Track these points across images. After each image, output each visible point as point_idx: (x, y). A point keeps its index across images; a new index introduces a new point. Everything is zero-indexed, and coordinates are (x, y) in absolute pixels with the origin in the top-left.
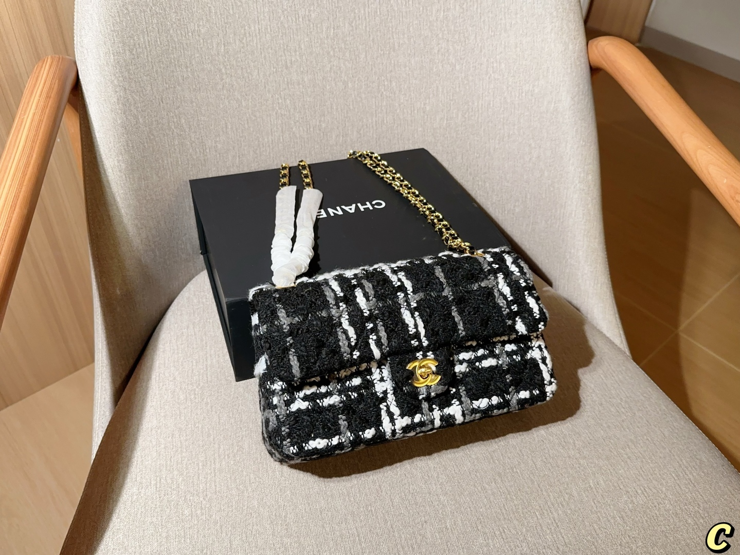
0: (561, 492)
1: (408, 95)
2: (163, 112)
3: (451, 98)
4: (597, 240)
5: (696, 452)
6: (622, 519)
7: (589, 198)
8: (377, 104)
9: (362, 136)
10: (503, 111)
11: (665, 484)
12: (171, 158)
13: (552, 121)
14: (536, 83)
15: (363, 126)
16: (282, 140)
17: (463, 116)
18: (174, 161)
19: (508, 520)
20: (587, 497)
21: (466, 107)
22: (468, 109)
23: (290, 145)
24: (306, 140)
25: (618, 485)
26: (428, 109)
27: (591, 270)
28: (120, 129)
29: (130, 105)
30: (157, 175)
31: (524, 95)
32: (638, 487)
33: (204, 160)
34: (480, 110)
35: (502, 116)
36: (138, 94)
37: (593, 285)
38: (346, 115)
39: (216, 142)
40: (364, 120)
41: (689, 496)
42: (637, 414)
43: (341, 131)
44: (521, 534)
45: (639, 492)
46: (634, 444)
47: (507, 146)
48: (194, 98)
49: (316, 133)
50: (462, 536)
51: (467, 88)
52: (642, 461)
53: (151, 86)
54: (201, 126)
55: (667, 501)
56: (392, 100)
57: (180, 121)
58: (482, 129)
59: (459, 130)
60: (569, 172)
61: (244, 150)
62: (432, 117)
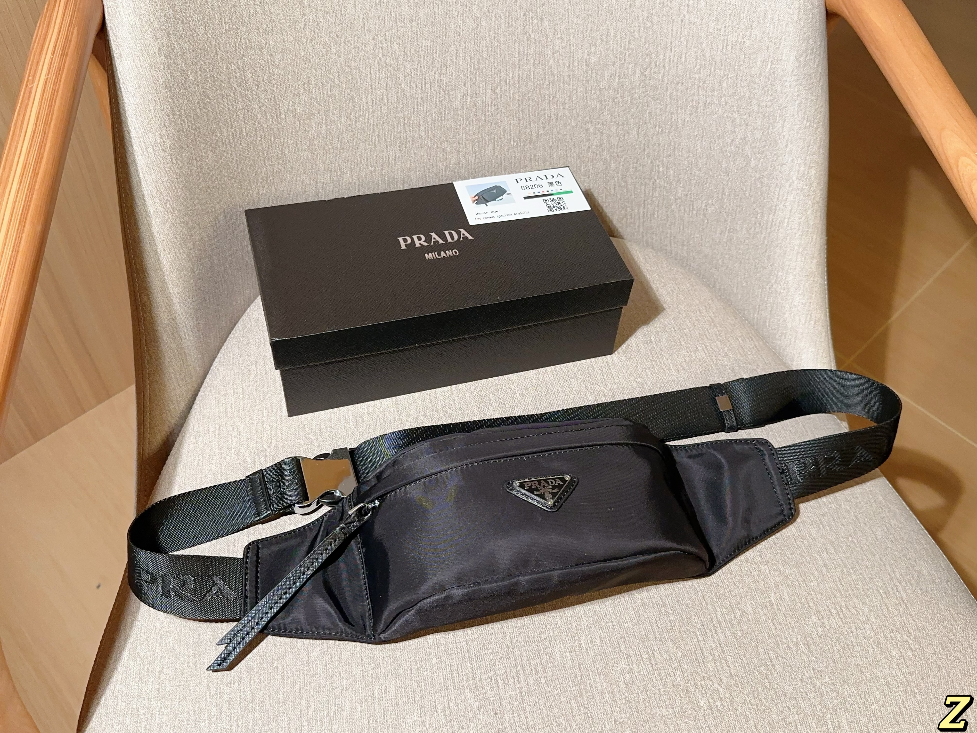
0: (731, 606)
1: (565, 40)
2: (221, 64)
3: (627, 47)
4: (815, 261)
5: (915, 561)
6: (806, 646)
7: (810, 202)
8: (521, 50)
9: (499, 96)
10: (700, 69)
11: (868, 602)
12: (232, 127)
13: (766, 89)
14: (748, 33)
15: (500, 82)
16: (386, 101)
17: (643, 73)
18: (236, 132)
19: (661, 640)
20: (765, 615)
21: (647, 60)
22: (650, 64)
23: (397, 108)
24: (419, 100)
25: (808, 603)
26: (593, 61)
27: (804, 301)
28: (163, 91)
29: (176, 56)
30: (214, 152)
31: (729, 48)
32: (833, 606)
33: (278, 129)
34: (667, 65)
35: (697, 76)
36: (187, 40)
37: (804, 322)
38: (477, 66)
39: (294, 104)
40: (503, 73)
41: (897, 620)
42: (843, 506)
43: (470, 90)
44: (676, 659)
45: (834, 611)
46: (834, 547)
47: (701, 118)
48: (264, 42)
49: (435, 90)
50: (599, 658)
51: (651, 33)
52: (842, 572)
53: (205, 27)
54: (274, 82)
55: (867, 626)
56: (543, 47)
57: (244, 76)
58: (668, 93)
59: (635, 93)
60: (783, 164)
61: (333, 114)
62: (599, 73)
